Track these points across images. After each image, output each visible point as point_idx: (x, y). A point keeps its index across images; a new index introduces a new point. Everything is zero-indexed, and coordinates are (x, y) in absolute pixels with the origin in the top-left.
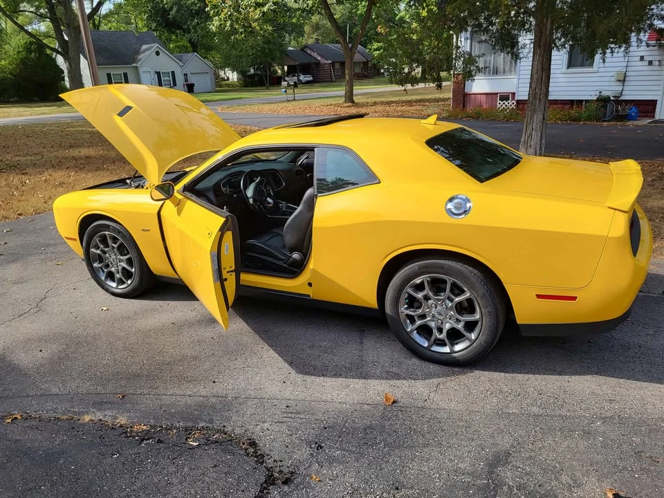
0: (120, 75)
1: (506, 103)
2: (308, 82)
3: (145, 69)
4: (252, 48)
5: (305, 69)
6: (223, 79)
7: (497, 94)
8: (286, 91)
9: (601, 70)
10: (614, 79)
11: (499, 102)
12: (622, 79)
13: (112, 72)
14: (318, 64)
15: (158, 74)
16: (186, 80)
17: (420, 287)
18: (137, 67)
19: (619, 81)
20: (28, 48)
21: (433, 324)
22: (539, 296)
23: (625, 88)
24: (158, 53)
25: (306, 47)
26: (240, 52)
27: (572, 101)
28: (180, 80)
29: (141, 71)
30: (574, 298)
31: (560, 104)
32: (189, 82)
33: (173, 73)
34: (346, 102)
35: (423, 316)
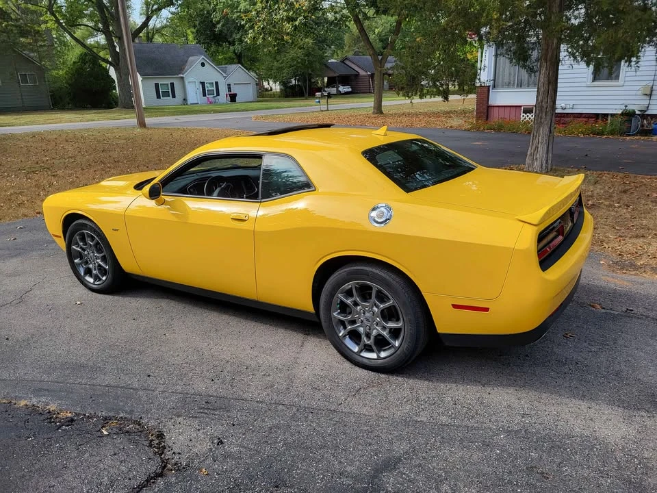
0: (168, 85)
1: (530, 116)
2: (346, 93)
3: (191, 79)
4: (293, 59)
5: (345, 80)
6: (267, 90)
7: (520, 106)
8: (319, 102)
9: (627, 84)
10: (640, 93)
11: (522, 114)
12: (648, 93)
13: (160, 82)
14: (357, 75)
15: (203, 84)
16: (229, 90)
17: (349, 293)
18: (182, 78)
19: (646, 95)
20: (82, 58)
21: (361, 330)
22: (455, 306)
23: (652, 102)
24: (203, 65)
25: (346, 59)
26: (281, 63)
27: (598, 114)
28: (223, 90)
29: (186, 82)
30: (486, 310)
31: (585, 117)
32: (232, 93)
33: (217, 83)
34: (374, 113)
35: (353, 322)
